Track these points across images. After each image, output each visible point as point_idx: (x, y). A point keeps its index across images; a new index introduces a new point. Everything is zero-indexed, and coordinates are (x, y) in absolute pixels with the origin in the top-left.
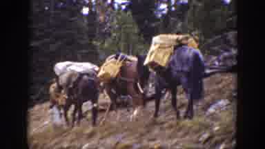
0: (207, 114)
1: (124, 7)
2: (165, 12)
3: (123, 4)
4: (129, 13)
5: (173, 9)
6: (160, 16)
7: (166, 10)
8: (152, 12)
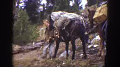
0: (60, 57)
1: (23, 8)
2: (42, 10)
3: (23, 6)
4: (25, 10)
5: (46, 9)
6: (39, 12)
7: (42, 9)
8: (35, 10)
